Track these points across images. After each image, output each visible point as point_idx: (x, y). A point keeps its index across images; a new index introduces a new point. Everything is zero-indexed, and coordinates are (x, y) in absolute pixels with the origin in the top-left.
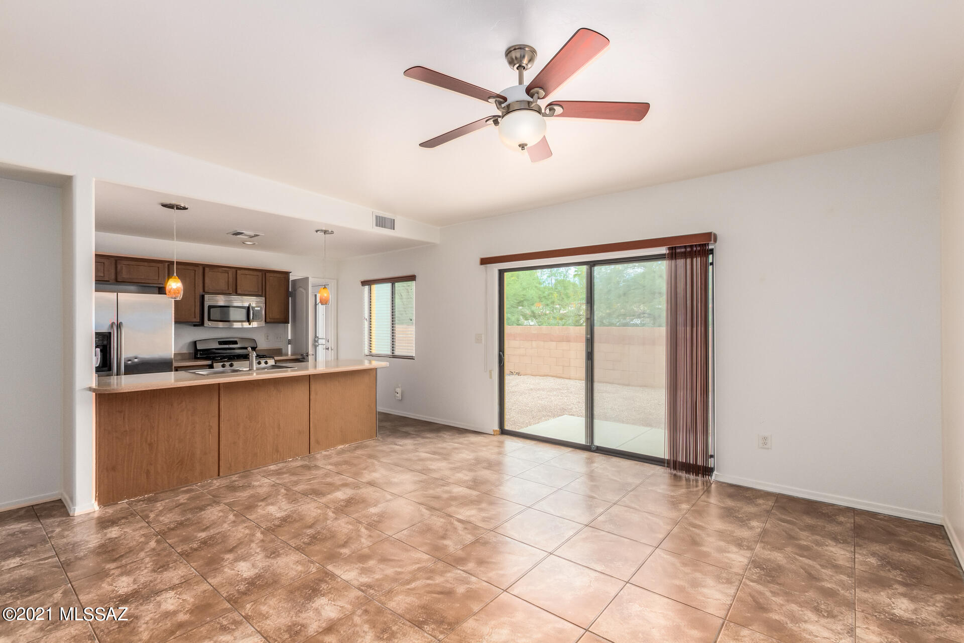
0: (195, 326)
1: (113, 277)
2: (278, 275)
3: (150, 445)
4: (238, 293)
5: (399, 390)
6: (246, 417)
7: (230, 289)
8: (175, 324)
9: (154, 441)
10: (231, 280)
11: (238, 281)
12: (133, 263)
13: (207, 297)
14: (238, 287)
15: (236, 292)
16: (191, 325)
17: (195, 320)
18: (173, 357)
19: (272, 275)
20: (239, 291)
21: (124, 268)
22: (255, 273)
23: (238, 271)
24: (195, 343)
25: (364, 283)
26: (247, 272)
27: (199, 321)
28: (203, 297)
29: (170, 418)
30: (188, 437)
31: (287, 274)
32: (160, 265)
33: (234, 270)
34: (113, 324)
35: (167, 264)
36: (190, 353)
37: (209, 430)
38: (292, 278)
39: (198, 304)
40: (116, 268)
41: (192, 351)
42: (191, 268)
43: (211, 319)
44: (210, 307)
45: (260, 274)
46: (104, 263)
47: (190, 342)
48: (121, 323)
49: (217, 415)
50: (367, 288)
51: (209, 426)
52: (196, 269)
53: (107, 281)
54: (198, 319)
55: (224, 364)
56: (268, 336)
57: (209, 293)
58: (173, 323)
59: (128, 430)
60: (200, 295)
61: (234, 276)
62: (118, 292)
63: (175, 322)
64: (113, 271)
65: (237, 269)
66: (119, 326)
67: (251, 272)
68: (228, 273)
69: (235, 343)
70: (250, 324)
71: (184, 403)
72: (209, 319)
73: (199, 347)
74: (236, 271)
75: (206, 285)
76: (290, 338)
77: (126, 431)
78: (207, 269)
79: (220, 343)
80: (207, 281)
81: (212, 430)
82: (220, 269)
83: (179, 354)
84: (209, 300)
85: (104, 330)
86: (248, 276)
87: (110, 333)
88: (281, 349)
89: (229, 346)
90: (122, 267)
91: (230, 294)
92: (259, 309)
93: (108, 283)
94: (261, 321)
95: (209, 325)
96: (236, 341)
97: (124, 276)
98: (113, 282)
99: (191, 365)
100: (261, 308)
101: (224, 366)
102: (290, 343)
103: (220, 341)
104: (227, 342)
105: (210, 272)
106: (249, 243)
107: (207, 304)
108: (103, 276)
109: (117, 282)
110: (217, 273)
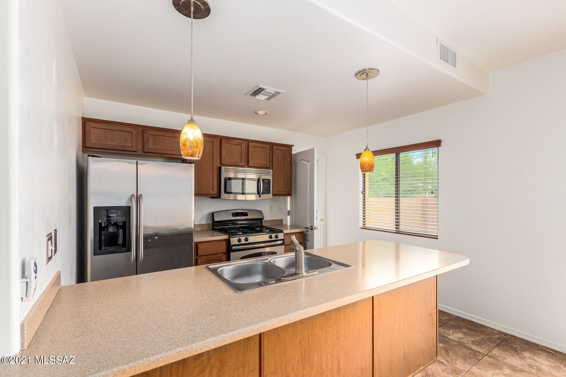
0: (212, 198)
1: (140, 147)
2: (283, 148)
4: (250, 165)
7: (243, 162)
8: (195, 196)
10: (244, 152)
11: (250, 154)
12: (159, 133)
13: (223, 168)
14: (250, 159)
15: (248, 166)
16: (209, 197)
17: (212, 192)
18: (193, 227)
19: (278, 147)
20: (250, 164)
21: (150, 138)
22: (264, 146)
23: (250, 144)
24: (213, 214)
25: (359, 156)
26: (257, 144)
27: (216, 193)
28: (220, 169)
31: (290, 147)
33: (247, 143)
34: (133, 195)
36: (208, 224)
38: (295, 151)
39: (216, 176)
40: (143, 137)
41: (210, 222)
42: (210, 140)
43: (227, 191)
44: (226, 179)
45: (268, 146)
46: (131, 132)
47: (209, 214)
48: (141, 195)
52: (214, 140)
53: (133, 151)
54: (215, 192)
55: (245, 238)
56: (271, 208)
57: (225, 165)
58: (193, 194)
60: (217, 167)
61: (247, 148)
63: (195, 194)
64: (140, 142)
65: (249, 141)
66: (138, 199)
67: (261, 145)
68: (241, 145)
69: (246, 214)
70: (260, 197)
72: (225, 192)
73: (216, 219)
74: (248, 143)
75: (223, 157)
76: (289, 209)
78: (224, 141)
79: (234, 215)
82: (235, 141)
83: (199, 225)
84: (226, 172)
85: (123, 203)
86: (258, 149)
87: (129, 208)
88: (281, 220)
89: (241, 218)
90: (148, 137)
91: (242, 166)
92: (267, 181)
93: (136, 153)
94: (269, 193)
95: (225, 197)
96: (247, 212)
97: (151, 147)
98: (140, 152)
99: (210, 240)
100: (269, 180)
101: (239, 241)
102: (289, 214)
103: (234, 213)
104: (239, 214)
105: (226, 144)
106: (261, 113)
107: (224, 176)
108: (131, 146)
109: (144, 152)
110: (232, 145)
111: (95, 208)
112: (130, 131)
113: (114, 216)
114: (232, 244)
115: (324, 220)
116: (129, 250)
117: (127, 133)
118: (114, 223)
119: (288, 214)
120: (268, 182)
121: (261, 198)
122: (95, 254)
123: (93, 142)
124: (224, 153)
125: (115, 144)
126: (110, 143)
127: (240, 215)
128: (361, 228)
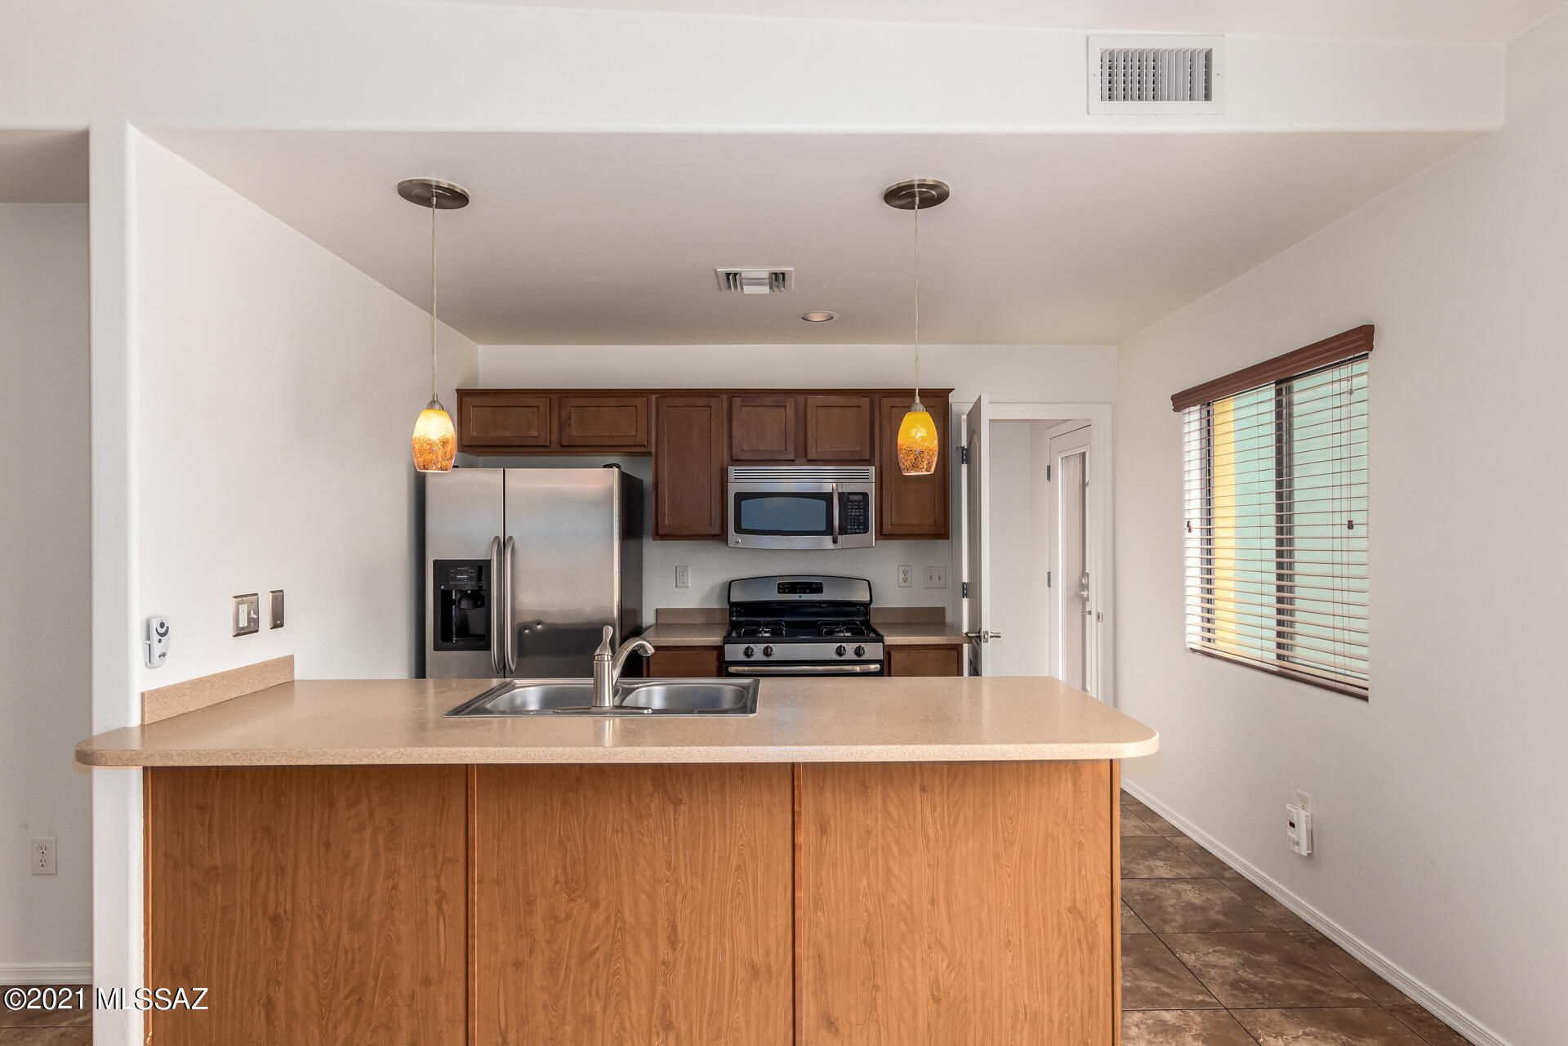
1: (555, 434)
3: (275, 920)
4: (810, 456)
5: (1302, 817)
6: (557, 882)
7: (791, 449)
9: (285, 912)
10: (792, 425)
11: (810, 426)
12: (590, 401)
13: (732, 471)
14: (809, 443)
15: (806, 459)
19: (897, 402)
20: (812, 454)
21: (573, 415)
22: (853, 401)
23: (811, 400)
24: (727, 587)
25: (1181, 401)
26: (832, 399)
27: (718, 533)
28: (724, 473)
29: (328, 845)
30: (375, 918)
31: (942, 396)
32: (641, 402)
33: (801, 398)
34: (497, 538)
35: (654, 397)
36: (714, 610)
37: (439, 904)
39: (717, 490)
40: (560, 415)
41: (725, 604)
42: (702, 401)
43: (744, 526)
44: (741, 497)
45: (865, 401)
46: (538, 407)
48: (511, 538)
49: (462, 859)
50: (1193, 416)
51: (438, 890)
52: (714, 402)
53: (543, 446)
54: (716, 529)
55: (767, 647)
56: (906, 573)
57: (736, 461)
59: (220, 866)
60: (716, 469)
61: (801, 413)
62: (505, 467)
64: (555, 424)
65: (806, 394)
66: (506, 546)
67: (843, 399)
68: (785, 406)
69: (818, 589)
70: (835, 540)
71: (365, 803)
72: (739, 530)
73: (735, 599)
74: (806, 399)
75: (735, 442)
76: (965, 579)
77: (216, 868)
78: (737, 401)
79: (783, 588)
80: (737, 432)
81: (445, 907)
82: (767, 400)
84: (740, 480)
85: (479, 555)
86: (836, 411)
87: (488, 562)
88: (941, 611)
89: (800, 597)
90: (570, 412)
91: (791, 462)
92: (860, 498)
93: (547, 450)
94: (866, 530)
95: (738, 542)
96: (821, 584)
97: (574, 433)
98: (555, 447)
99: (677, 644)
100: (865, 495)
101: (748, 653)
102: (966, 594)
103: (783, 584)
104: (800, 586)
105: (744, 409)
106: (817, 317)
107: (733, 488)
108: (537, 435)
109: (562, 446)
110: (761, 408)
111: (435, 562)
112: (536, 405)
113: (464, 579)
114: (727, 659)
115: (1108, 617)
116: (488, 648)
117: (530, 409)
118: (472, 591)
119: (963, 591)
120: (859, 501)
121: (839, 546)
122: (436, 648)
123: (475, 434)
124: (736, 432)
125: (509, 434)
126: (500, 433)
127: (800, 589)
128: (1194, 651)
